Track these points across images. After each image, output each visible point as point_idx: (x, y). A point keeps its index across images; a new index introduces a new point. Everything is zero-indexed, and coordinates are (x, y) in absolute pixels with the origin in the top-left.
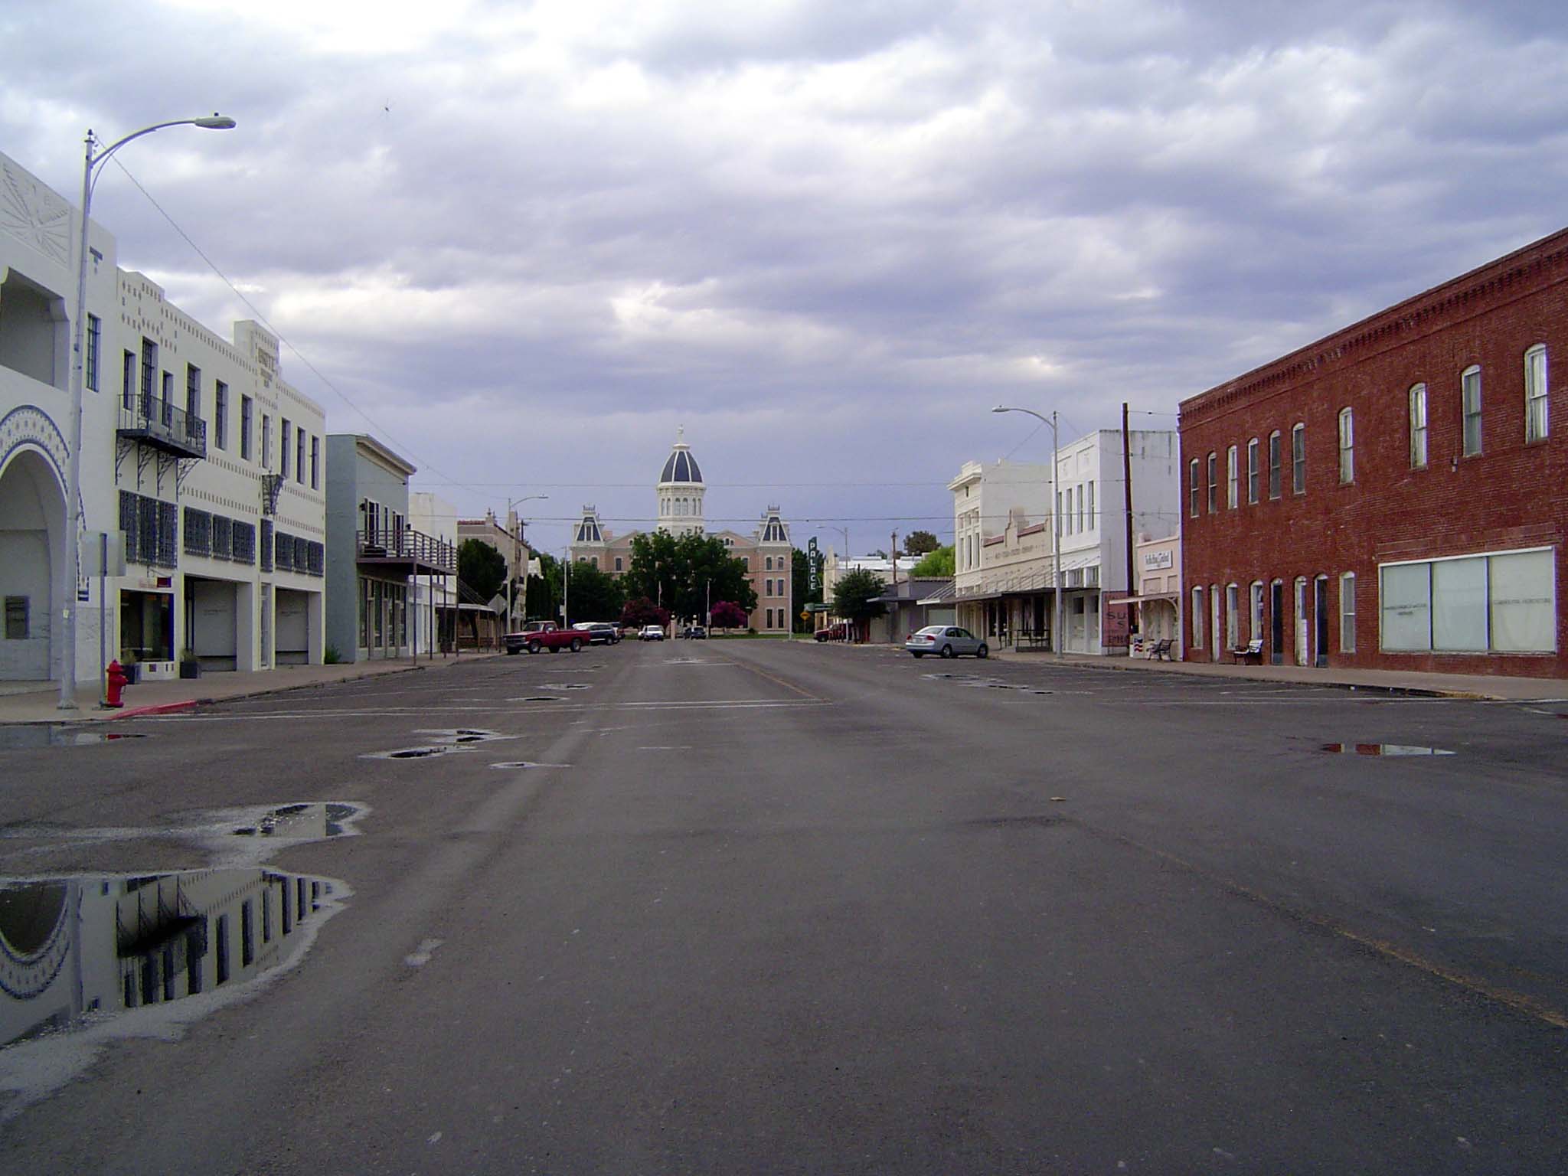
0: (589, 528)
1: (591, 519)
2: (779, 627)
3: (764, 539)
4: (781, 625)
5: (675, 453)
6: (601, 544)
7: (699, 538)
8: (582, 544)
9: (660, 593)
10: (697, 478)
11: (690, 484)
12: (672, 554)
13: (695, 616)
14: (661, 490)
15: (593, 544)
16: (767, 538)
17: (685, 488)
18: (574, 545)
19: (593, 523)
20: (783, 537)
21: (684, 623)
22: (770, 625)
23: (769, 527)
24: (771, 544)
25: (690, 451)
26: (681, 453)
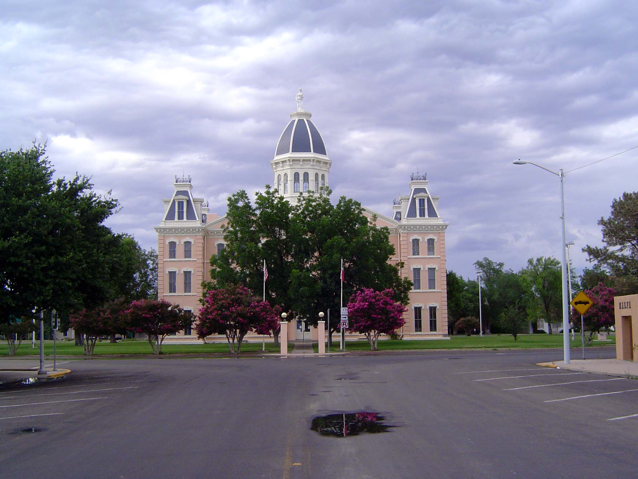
0: (181, 204)
1: (185, 193)
2: (431, 330)
3: (408, 216)
4: (433, 326)
5: (294, 121)
6: (197, 224)
7: (326, 201)
8: (171, 224)
9: (265, 279)
10: (320, 148)
11: (311, 155)
12: (285, 224)
13: (321, 314)
14: (276, 164)
15: (186, 223)
16: (412, 214)
17: (305, 160)
18: (162, 225)
19: (186, 198)
20: (432, 214)
21: (306, 327)
22: (418, 326)
23: (414, 200)
24: (418, 221)
25: (311, 120)
26: (301, 122)
